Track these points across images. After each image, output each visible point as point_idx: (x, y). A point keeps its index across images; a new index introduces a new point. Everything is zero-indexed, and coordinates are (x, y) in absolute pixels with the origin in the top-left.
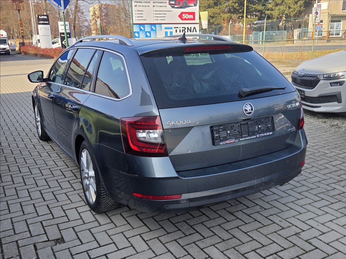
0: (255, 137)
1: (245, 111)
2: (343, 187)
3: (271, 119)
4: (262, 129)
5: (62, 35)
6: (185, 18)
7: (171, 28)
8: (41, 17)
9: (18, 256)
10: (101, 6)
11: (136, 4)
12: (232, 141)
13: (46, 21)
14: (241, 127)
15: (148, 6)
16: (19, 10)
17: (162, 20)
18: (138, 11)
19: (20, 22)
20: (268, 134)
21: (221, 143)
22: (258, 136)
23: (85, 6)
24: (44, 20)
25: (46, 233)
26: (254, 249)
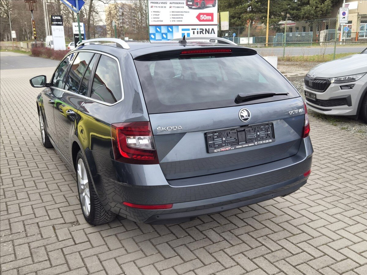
0: (253, 144)
1: (241, 117)
2: (341, 183)
3: (271, 125)
4: (261, 136)
5: (76, 37)
6: (203, 19)
7: (189, 30)
8: (54, 17)
9: (39, 234)
10: (117, 5)
11: (152, 5)
12: (227, 149)
13: (60, 22)
14: (237, 133)
15: (165, 7)
16: (32, 11)
17: (179, 21)
18: (155, 12)
19: (33, 23)
20: (267, 141)
21: (215, 151)
22: (256, 143)
23: (100, 6)
24: (57, 20)
25: (63, 217)
26: (247, 232)
